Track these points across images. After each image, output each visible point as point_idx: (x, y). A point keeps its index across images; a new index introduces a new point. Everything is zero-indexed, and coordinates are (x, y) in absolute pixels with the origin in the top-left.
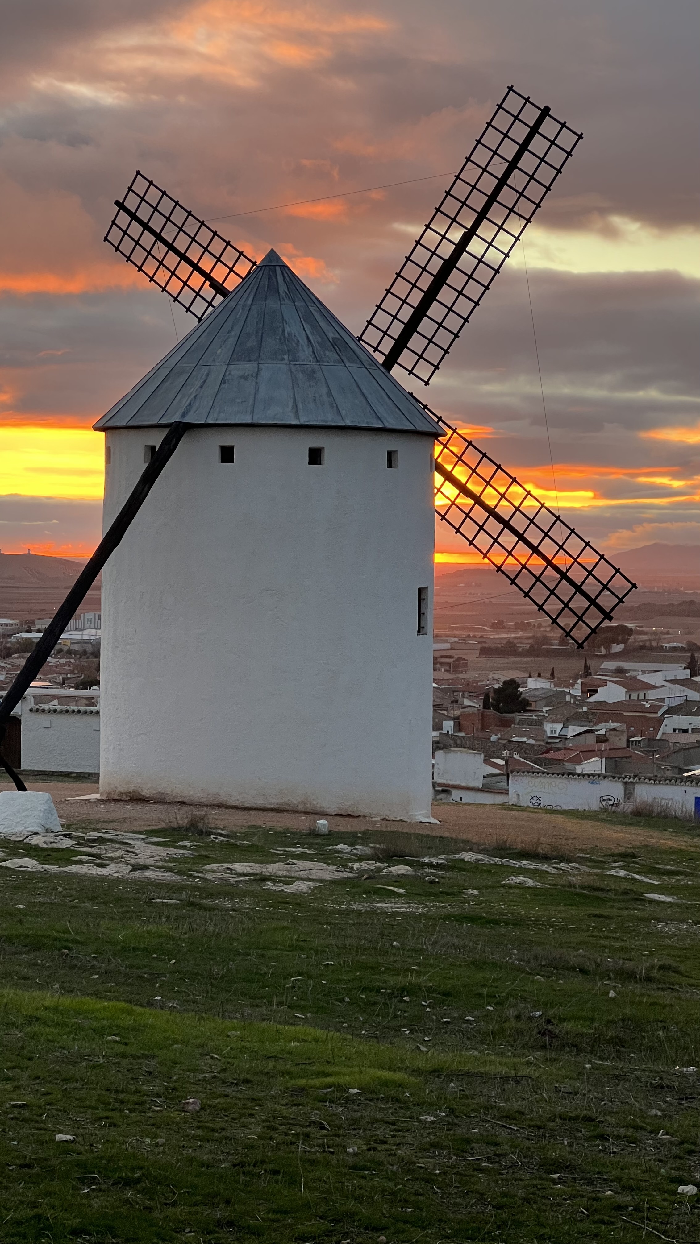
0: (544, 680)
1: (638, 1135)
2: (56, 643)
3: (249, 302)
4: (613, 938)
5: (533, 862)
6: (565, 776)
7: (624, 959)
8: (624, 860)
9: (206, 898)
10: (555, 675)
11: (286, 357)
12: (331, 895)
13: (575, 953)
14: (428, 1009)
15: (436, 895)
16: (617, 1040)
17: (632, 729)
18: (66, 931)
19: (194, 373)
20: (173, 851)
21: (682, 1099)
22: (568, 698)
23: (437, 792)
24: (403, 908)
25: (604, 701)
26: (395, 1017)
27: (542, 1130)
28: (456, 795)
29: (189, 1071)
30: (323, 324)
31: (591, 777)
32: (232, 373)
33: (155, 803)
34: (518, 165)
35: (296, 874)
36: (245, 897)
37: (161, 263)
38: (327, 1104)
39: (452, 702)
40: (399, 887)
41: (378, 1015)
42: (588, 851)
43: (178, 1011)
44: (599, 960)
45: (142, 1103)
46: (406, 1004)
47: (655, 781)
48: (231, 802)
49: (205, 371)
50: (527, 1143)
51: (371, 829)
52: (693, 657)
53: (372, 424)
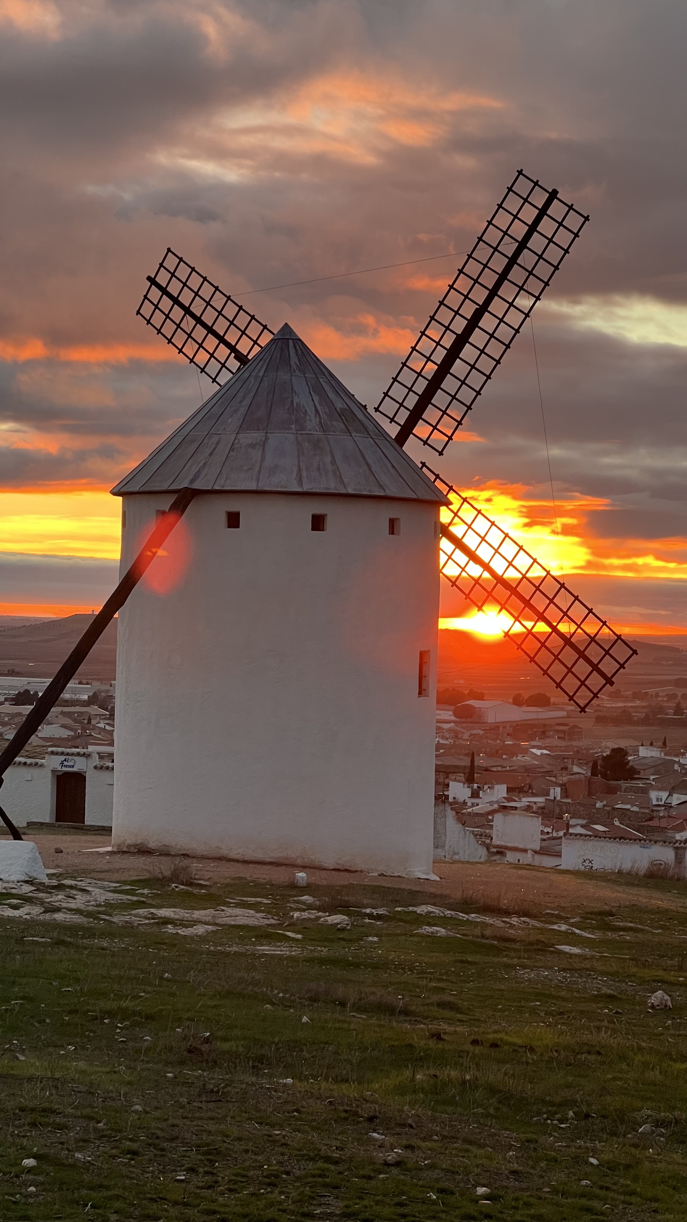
0: (655, 749)
6: (618, 840)
10: (667, 744)
11: (293, 427)
19: (205, 441)
22: (676, 767)
28: (511, 857)
30: (332, 395)
31: (643, 842)
32: (241, 442)
33: (160, 855)
34: (528, 245)
37: (189, 336)
39: (562, 769)
48: (233, 855)
49: (215, 439)
51: (356, 883)
53: (374, 492)
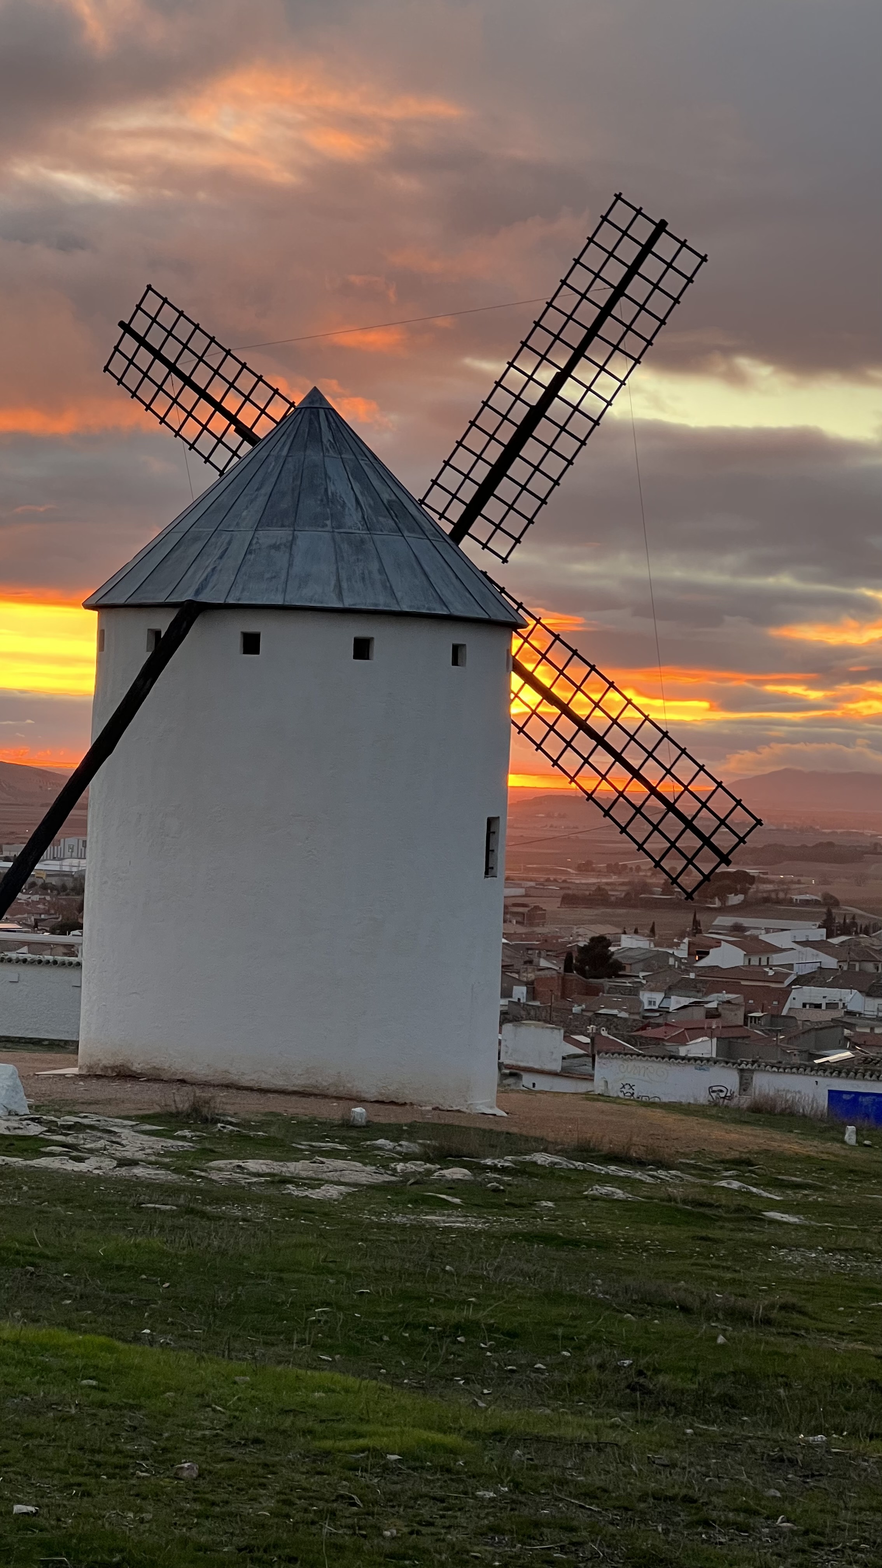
0: (641, 938)
1: (751, 1521)
2: (29, 874)
3: (285, 452)
4: (723, 1267)
5: (623, 1167)
6: (666, 1059)
7: (736, 1295)
8: (738, 1168)
9: (210, 1204)
10: (656, 931)
11: (328, 522)
12: (369, 1204)
13: (675, 1286)
14: (489, 1354)
15: (500, 1207)
16: (727, 1399)
17: (751, 1001)
18: (32, 1243)
19: (213, 540)
20: (170, 1142)
21: (807, 1477)
22: (671, 961)
23: (503, 1076)
24: (459, 1223)
25: (717, 966)
26: (447, 1362)
27: (630, 1513)
28: (527, 1080)
29: (183, 1426)
30: (376, 483)
31: (699, 1062)
32: (260, 541)
33: (148, 1081)
34: (626, 292)
35: (324, 1176)
36: (259, 1203)
37: (175, 401)
38: (359, 1473)
39: (525, 963)
40: (454, 1196)
41: (425, 1359)
42: (693, 1156)
43: (173, 1349)
44: (705, 1296)
45: (126, 1467)
46: (460, 1346)
47: (779, 1068)
48: (245, 1081)
49: (226, 537)
50: (612, 1529)
51: (420, 1121)
52: (829, 914)
53: (434, 610)
